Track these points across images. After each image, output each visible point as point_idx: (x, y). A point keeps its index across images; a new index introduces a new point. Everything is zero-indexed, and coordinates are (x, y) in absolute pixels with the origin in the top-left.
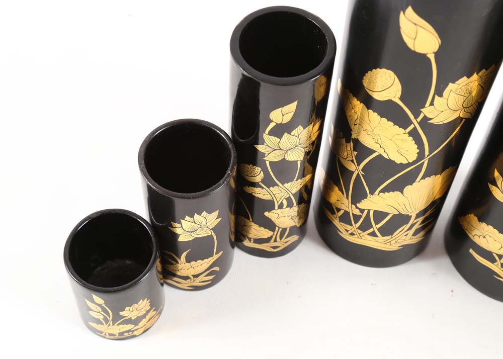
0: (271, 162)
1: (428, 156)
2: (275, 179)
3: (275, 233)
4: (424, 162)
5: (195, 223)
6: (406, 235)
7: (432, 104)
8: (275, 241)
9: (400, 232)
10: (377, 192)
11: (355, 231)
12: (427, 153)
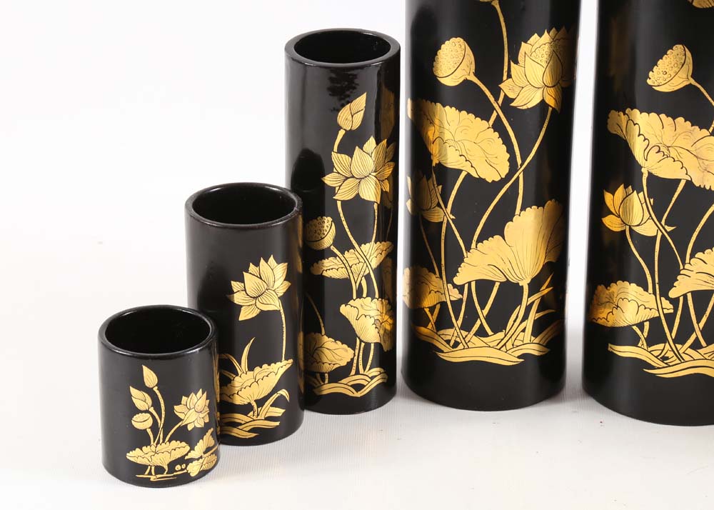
0: (343, 202)
1: (521, 165)
2: (349, 233)
3: (357, 351)
4: (518, 178)
5: (261, 278)
6: (524, 331)
7: (509, 76)
8: (357, 373)
9: (515, 321)
10: (473, 245)
11: (458, 336)
12: (519, 161)
